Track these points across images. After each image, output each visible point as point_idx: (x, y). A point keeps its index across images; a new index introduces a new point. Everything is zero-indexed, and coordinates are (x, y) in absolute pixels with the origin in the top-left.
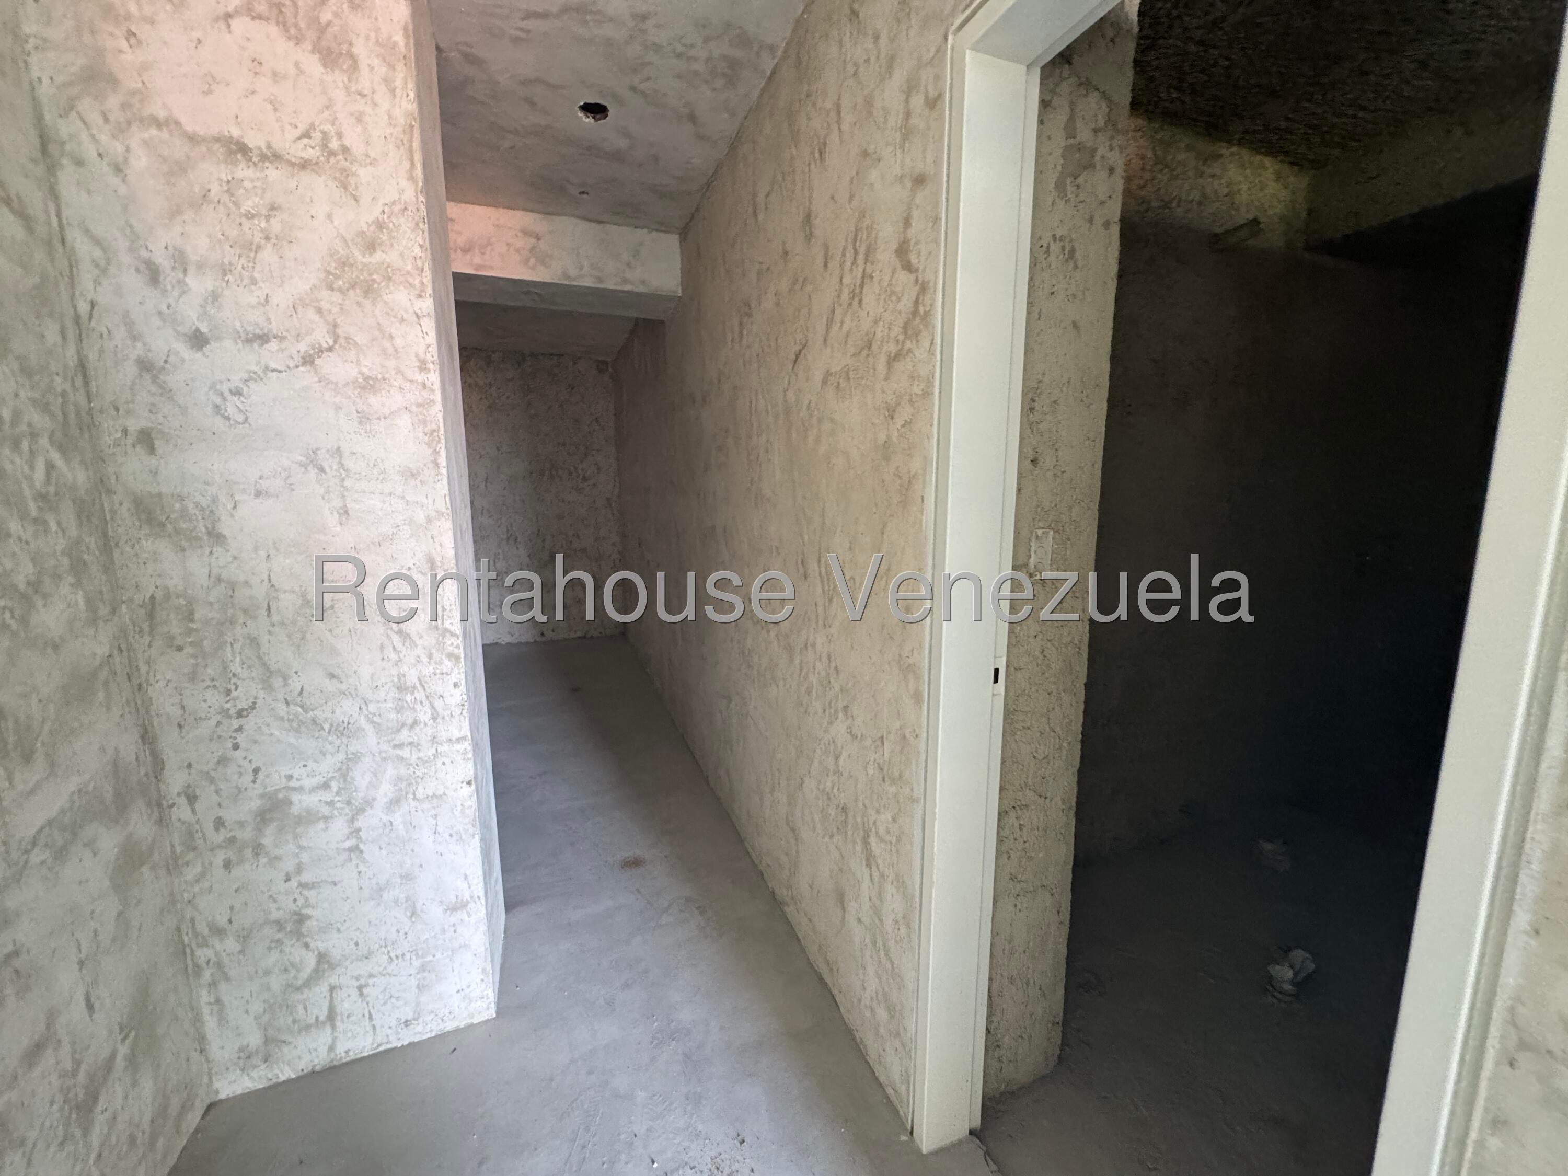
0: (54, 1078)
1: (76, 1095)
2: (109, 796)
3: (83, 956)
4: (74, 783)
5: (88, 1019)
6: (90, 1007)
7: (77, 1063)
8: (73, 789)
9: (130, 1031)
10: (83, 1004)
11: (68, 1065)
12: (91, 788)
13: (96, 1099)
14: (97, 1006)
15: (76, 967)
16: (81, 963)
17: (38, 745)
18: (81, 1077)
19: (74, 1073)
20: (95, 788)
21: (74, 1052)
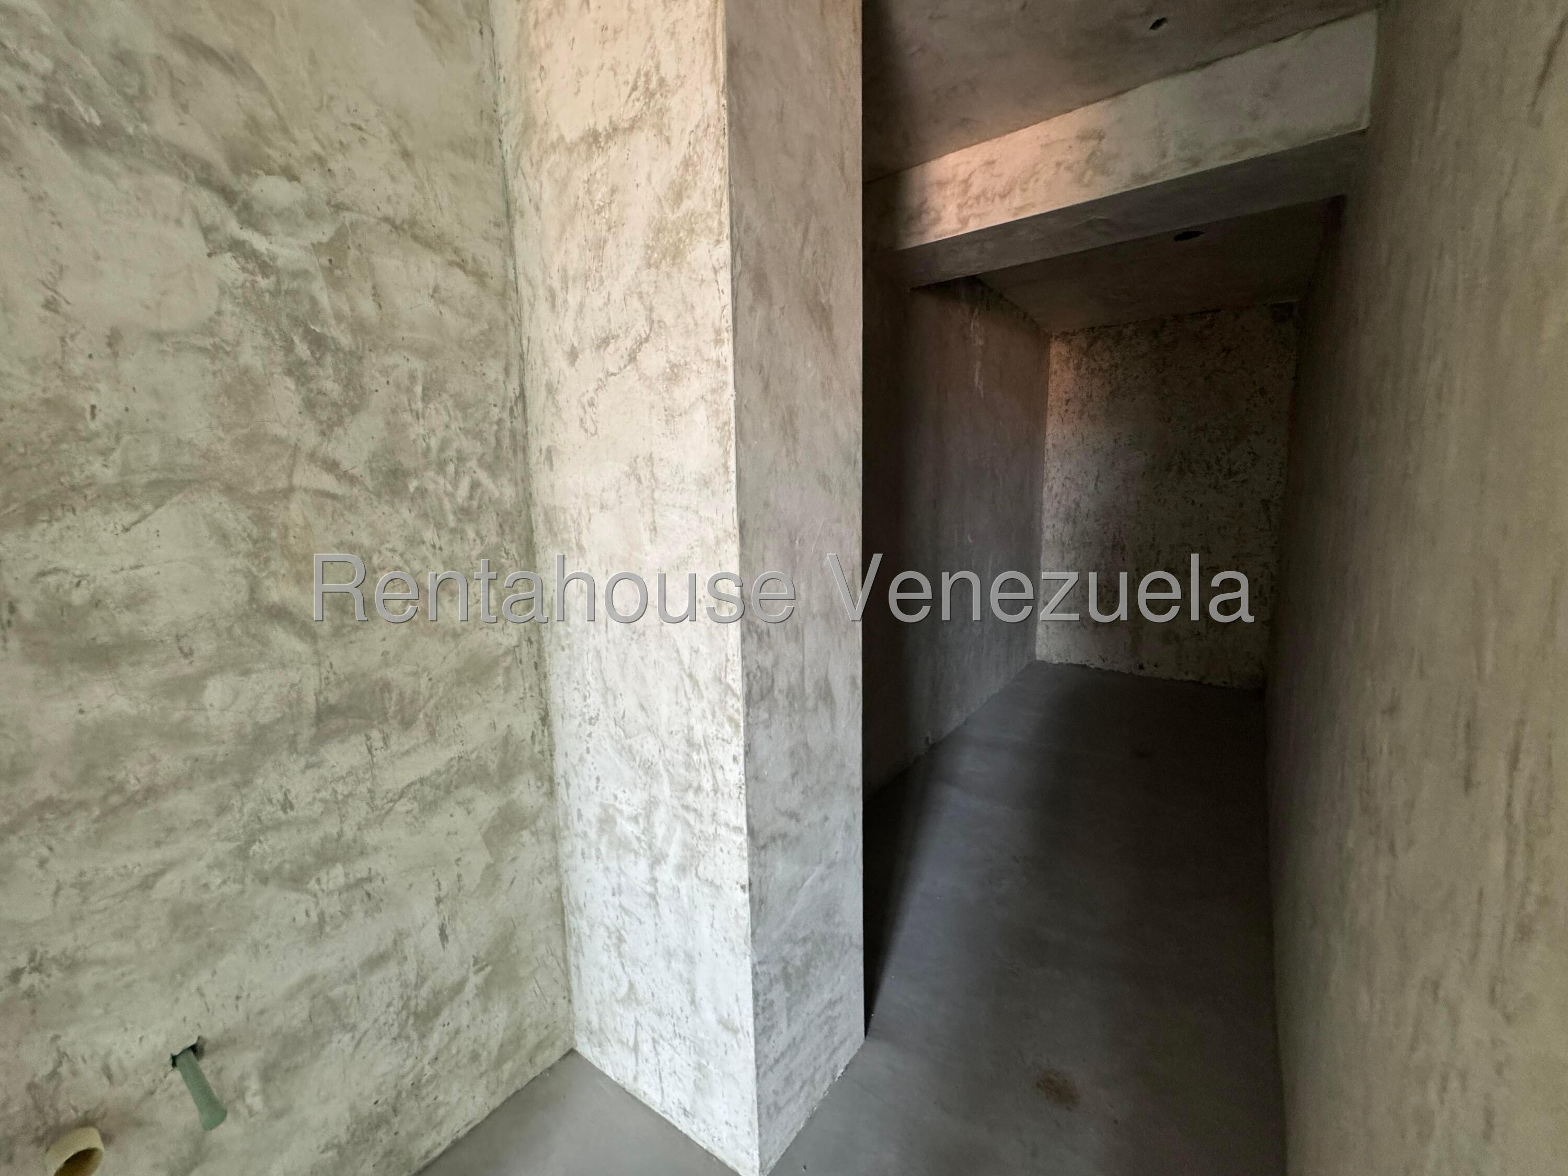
0: (395, 985)
1: (417, 1004)
2: (493, 767)
3: (442, 894)
4: (454, 751)
5: (441, 947)
6: (443, 936)
7: (422, 979)
8: (452, 755)
9: (487, 965)
10: (437, 932)
11: (412, 978)
12: (474, 756)
13: (437, 1013)
14: (451, 938)
15: (434, 901)
16: (439, 901)
17: (421, 716)
18: (425, 991)
19: (418, 986)
20: (478, 757)
21: (420, 969)
